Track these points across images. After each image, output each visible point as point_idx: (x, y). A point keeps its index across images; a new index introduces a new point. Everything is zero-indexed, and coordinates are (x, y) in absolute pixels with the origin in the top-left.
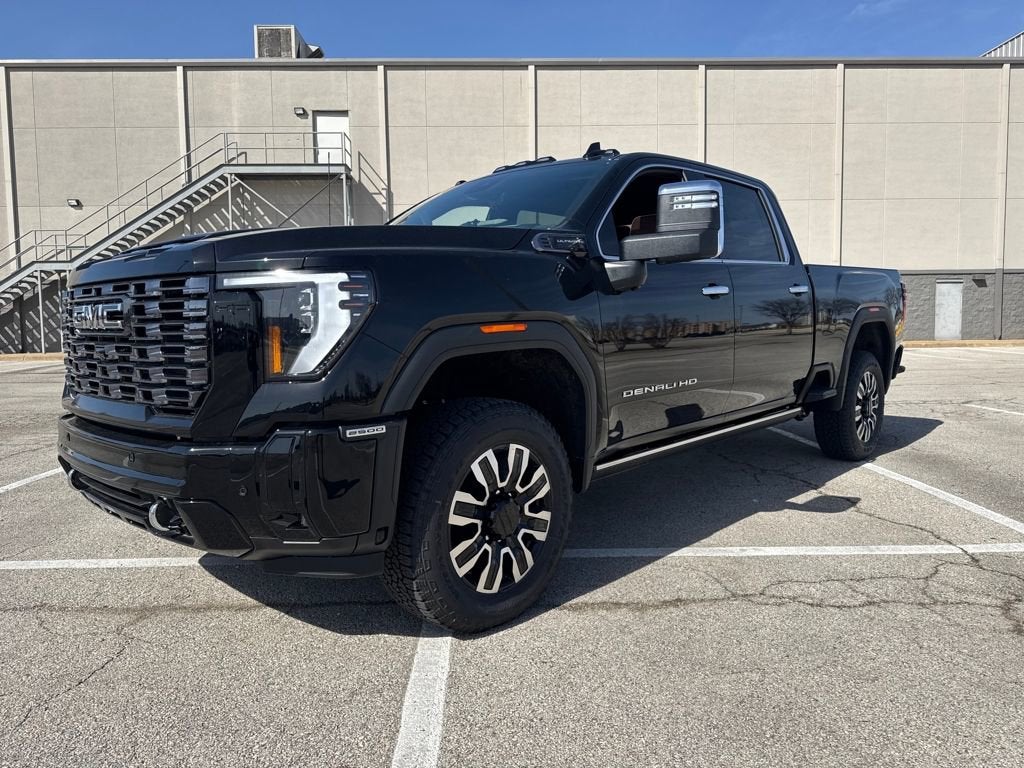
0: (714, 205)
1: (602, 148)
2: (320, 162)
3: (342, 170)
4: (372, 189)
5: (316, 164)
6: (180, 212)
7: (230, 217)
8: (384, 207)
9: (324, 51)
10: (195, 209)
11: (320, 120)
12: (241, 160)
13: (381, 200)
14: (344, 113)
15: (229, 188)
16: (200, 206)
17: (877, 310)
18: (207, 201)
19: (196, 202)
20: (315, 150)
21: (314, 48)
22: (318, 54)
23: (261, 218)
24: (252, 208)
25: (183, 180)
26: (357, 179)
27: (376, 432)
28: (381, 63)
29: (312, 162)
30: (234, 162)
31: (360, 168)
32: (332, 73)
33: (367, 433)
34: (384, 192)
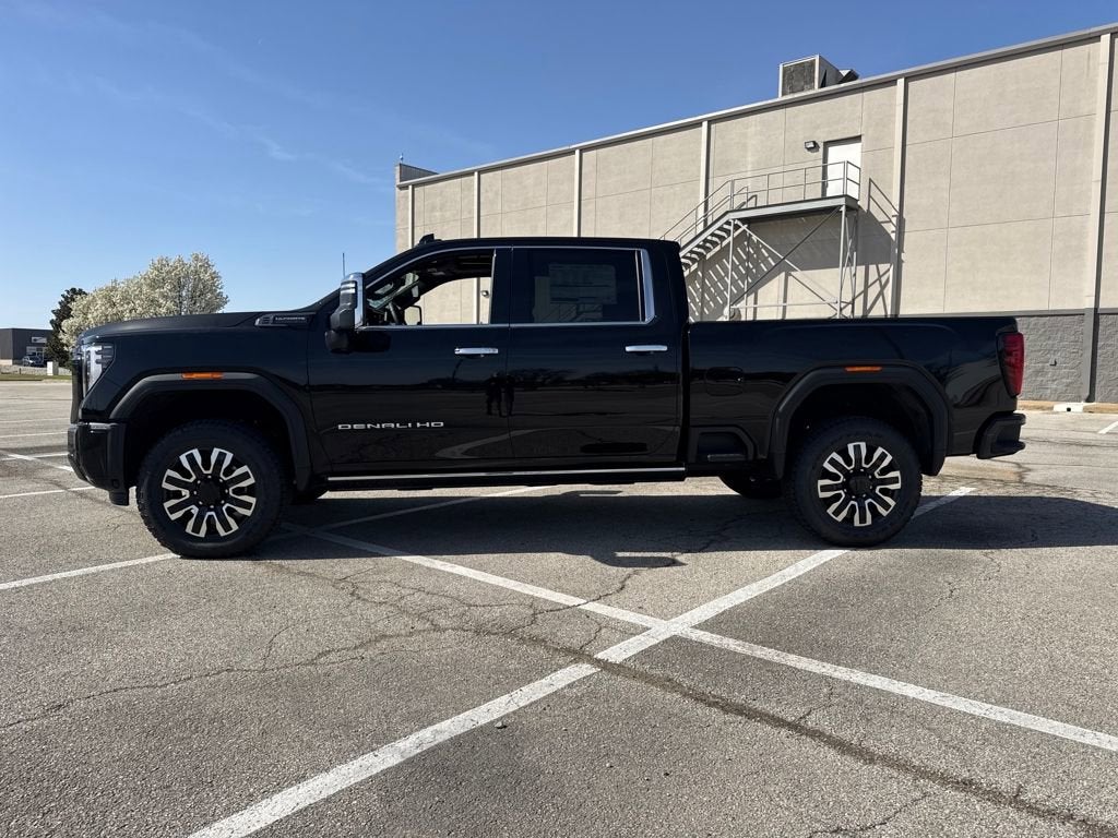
0: (353, 291)
2: (828, 195)
3: (842, 201)
4: (880, 217)
5: (824, 198)
6: (694, 261)
8: (893, 236)
10: (708, 256)
11: (832, 150)
12: (751, 204)
13: (890, 228)
14: (857, 139)
15: (731, 238)
16: (712, 253)
18: (718, 248)
19: (708, 250)
20: (823, 183)
22: (852, 76)
23: (765, 260)
24: (758, 251)
25: (701, 228)
26: (865, 209)
28: (900, 76)
29: (820, 196)
30: (745, 207)
31: (870, 196)
32: (847, 99)
34: (894, 220)
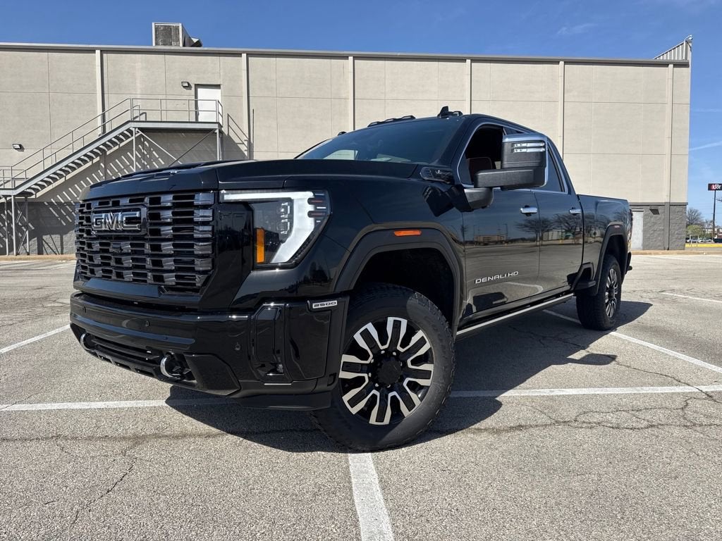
0: (542, 150)
1: (450, 110)
2: (200, 120)
3: (216, 126)
4: (236, 140)
5: (197, 122)
6: (97, 155)
7: (134, 159)
8: (246, 153)
9: (202, 42)
10: (108, 153)
11: (200, 90)
12: (143, 118)
13: (244, 148)
14: (218, 86)
15: (133, 138)
16: (112, 151)
17: (618, 227)
18: (117, 147)
19: (109, 147)
20: (196, 112)
21: (195, 40)
22: (198, 44)
23: (156, 160)
24: (150, 153)
25: (100, 131)
26: (226, 133)
27: (331, 305)
28: (244, 52)
29: (194, 120)
30: (137, 119)
31: (229, 126)
32: (209, 58)
33: (326, 306)
34: (246, 143)
